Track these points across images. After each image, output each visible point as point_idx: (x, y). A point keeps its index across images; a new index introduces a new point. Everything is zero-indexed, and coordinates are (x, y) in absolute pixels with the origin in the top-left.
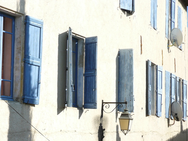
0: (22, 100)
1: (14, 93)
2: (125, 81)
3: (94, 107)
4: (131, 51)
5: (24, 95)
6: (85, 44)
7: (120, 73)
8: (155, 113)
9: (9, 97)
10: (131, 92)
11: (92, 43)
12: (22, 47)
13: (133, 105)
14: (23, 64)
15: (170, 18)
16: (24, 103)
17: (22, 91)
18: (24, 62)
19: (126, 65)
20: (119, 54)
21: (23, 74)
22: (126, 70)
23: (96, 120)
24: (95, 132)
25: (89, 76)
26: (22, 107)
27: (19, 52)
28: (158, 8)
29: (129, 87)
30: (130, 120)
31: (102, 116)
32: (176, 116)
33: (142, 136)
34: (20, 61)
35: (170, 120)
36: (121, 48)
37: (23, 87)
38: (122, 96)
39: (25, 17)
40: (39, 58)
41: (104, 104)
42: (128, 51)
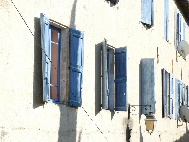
0: (68, 103)
1: (60, 97)
2: (147, 87)
3: (124, 110)
4: (152, 60)
5: (69, 99)
6: (115, 54)
7: (143, 79)
8: (168, 115)
9: (56, 100)
10: (153, 96)
11: (121, 53)
12: (67, 56)
13: (154, 108)
14: (68, 71)
15: (177, 32)
16: (69, 106)
17: (68, 95)
18: (69, 69)
19: (148, 72)
20: (141, 63)
21: (68, 80)
22: (148, 77)
23: (124, 121)
24: (123, 132)
25: (119, 82)
26: (68, 110)
27: (64, 61)
28: (169, 23)
29: (150, 92)
30: (155, 122)
31: (129, 118)
32: (184, 118)
33: (160, 136)
34: (65, 68)
35: (179, 121)
36: (143, 58)
37: (68, 91)
38: (145, 100)
39: (70, 29)
40: (81, 66)
41: (130, 107)
42: (149, 60)
